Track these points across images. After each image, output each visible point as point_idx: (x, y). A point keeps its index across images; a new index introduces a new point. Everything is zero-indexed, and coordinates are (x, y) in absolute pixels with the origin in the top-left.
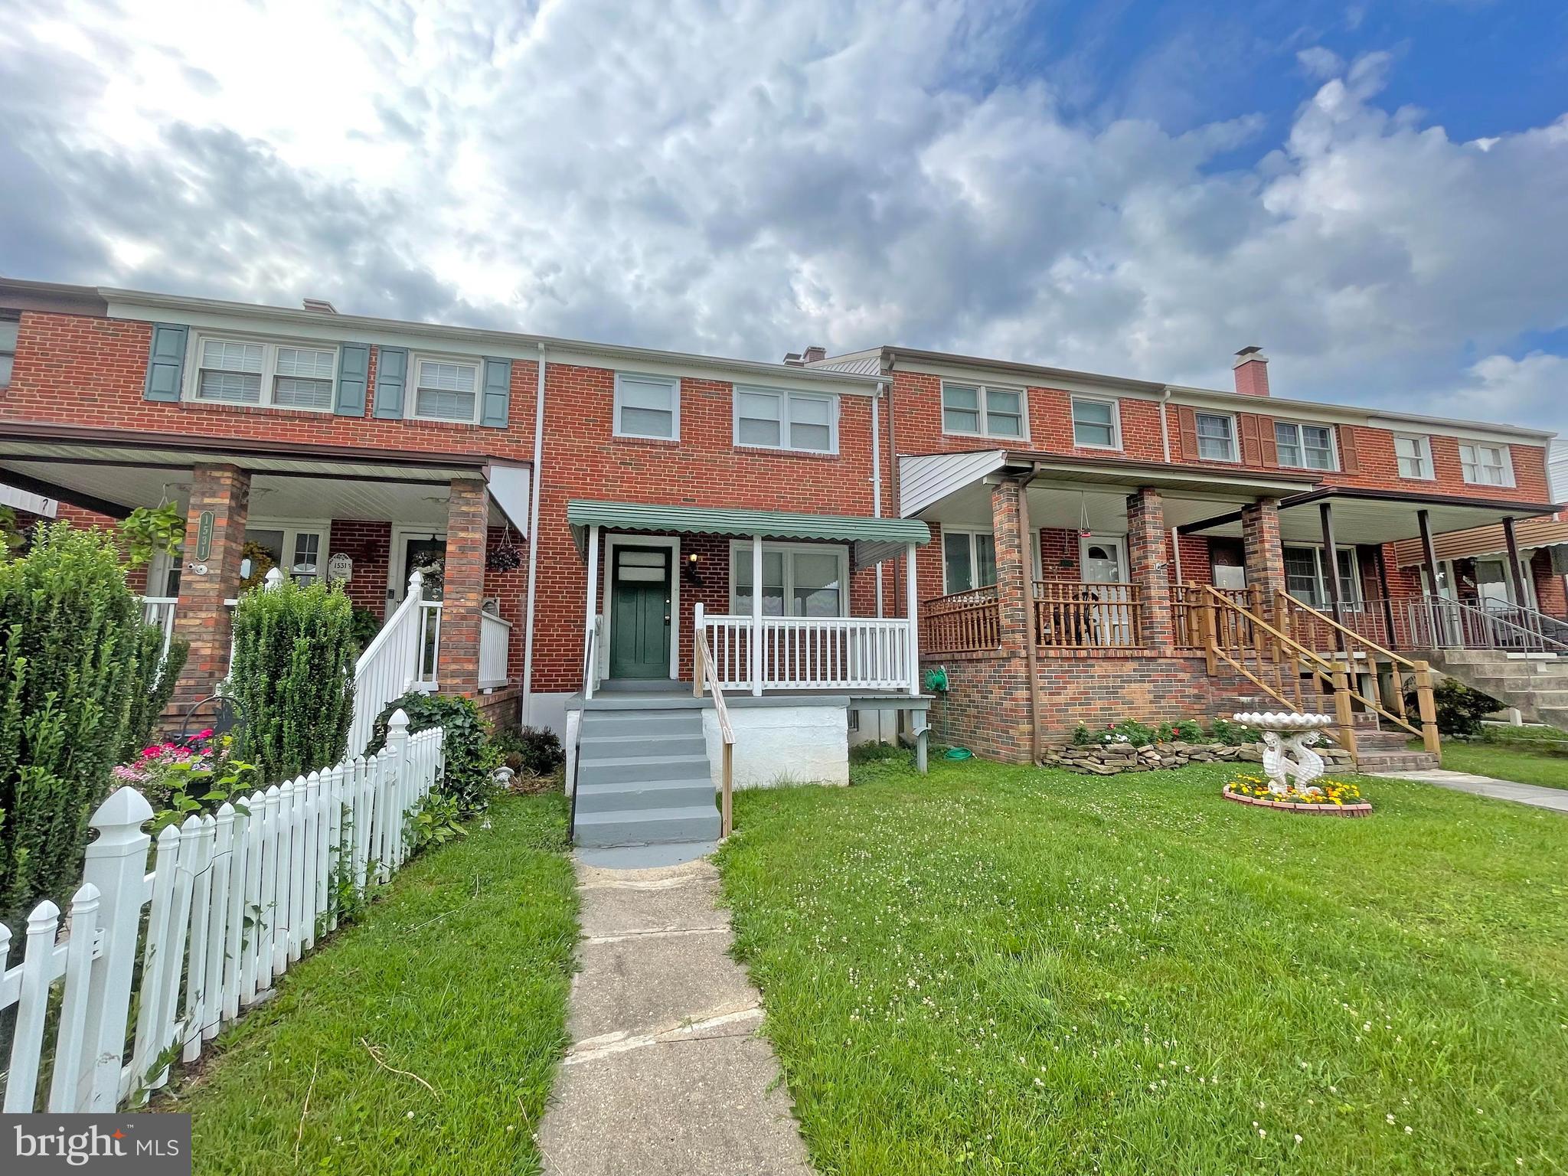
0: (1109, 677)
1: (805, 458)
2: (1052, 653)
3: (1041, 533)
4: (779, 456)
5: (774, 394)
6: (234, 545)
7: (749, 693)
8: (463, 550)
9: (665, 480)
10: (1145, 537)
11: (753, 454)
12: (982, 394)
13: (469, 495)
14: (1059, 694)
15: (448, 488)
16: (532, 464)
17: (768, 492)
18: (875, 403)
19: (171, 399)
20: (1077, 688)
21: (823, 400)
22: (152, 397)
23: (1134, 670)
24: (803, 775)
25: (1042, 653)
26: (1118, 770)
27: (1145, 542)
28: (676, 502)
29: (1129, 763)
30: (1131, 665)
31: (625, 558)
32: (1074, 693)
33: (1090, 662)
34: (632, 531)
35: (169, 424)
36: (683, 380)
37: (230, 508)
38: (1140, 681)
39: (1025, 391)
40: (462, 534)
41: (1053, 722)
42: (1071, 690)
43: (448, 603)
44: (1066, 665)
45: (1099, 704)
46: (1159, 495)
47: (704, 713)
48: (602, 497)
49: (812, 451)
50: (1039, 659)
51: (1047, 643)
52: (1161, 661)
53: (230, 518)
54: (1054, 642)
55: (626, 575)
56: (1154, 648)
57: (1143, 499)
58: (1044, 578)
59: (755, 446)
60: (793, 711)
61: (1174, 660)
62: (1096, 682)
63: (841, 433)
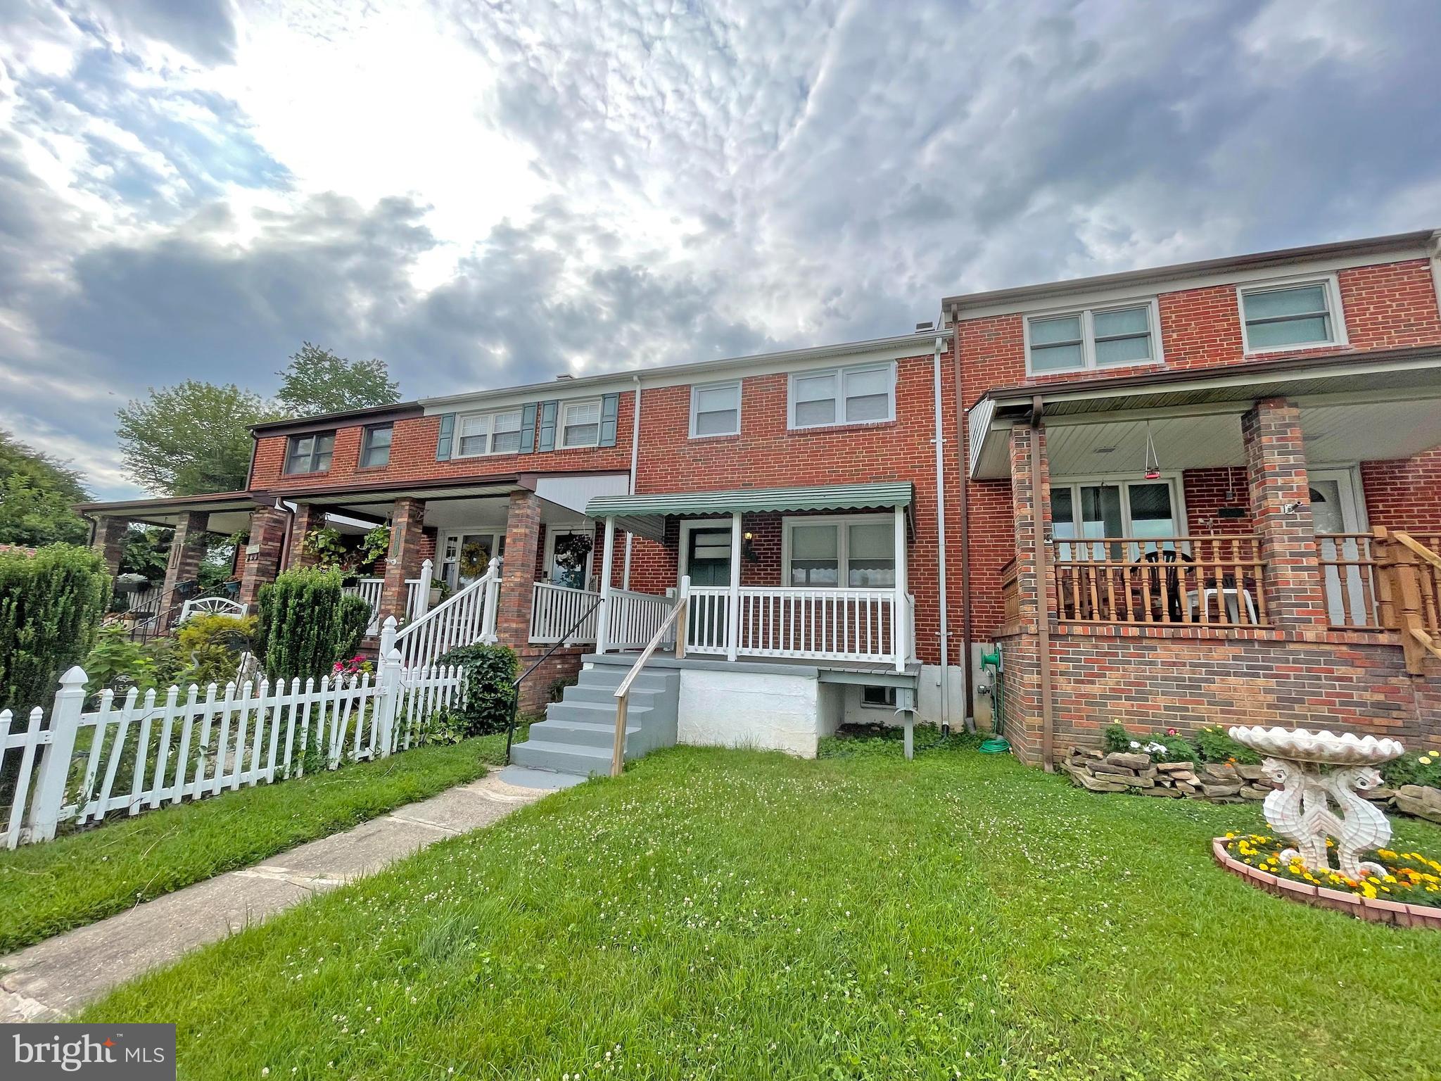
0: (1184, 664)
1: (858, 430)
2: (1078, 630)
3: (1185, 476)
4: (832, 432)
5: (829, 374)
6: (412, 546)
7: (724, 658)
8: (514, 541)
9: (727, 470)
10: (1263, 469)
11: (804, 435)
12: (1087, 319)
13: (520, 502)
14: (1093, 683)
15: (508, 499)
16: (630, 471)
17: (820, 468)
18: (937, 360)
19: (446, 458)
20: (1123, 676)
21: (881, 367)
22: (440, 459)
23: (1235, 658)
24: (767, 741)
25: (1061, 630)
26: (1119, 788)
27: (1263, 477)
28: (736, 487)
29: (1138, 781)
30: (1228, 651)
31: (700, 540)
32: (1118, 683)
33: (1145, 643)
34: (704, 516)
35: (446, 473)
36: (744, 380)
37: (408, 523)
38: (1246, 675)
39: (1155, 302)
40: (515, 530)
41: (1081, 718)
42: (1112, 679)
43: (505, 579)
44: (1105, 646)
45: (1162, 701)
46: (1295, 405)
47: (683, 673)
48: (679, 490)
49: (864, 422)
50: (1052, 636)
51: (1084, 618)
52: (1292, 647)
53: (408, 530)
54: (1096, 617)
55: (701, 553)
56: (1282, 628)
57: (1257, 415)
58: (1191, 534)
59: (806, 427)
60: (761, 678)
61: (1327, 648)
62: (1159, 671)
63: (898, 399)
